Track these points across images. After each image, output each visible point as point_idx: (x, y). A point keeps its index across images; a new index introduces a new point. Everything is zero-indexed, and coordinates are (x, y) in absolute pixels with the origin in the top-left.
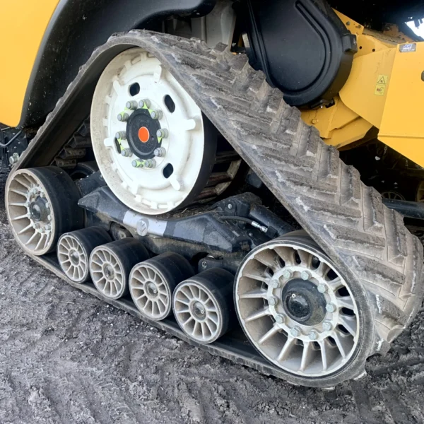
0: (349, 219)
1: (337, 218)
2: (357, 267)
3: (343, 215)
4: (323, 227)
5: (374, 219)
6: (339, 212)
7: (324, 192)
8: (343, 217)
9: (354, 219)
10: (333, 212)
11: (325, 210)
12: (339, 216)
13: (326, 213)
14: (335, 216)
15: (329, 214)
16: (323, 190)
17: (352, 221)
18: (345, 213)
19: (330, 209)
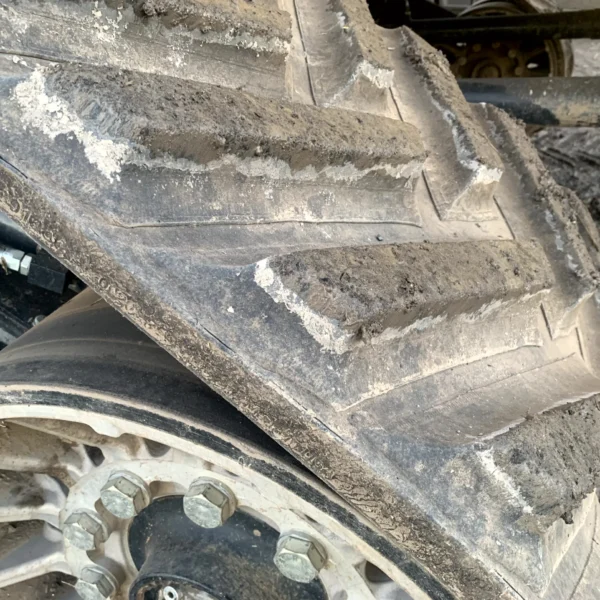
0: (380, 175)
1: (322, 181)
2: (512, 516)
3: (351, 157)
4: (248, 282)
5: (462, 151)
6: (329, 144)
7: (228, 38)
8: (350, 173)
9: (397, 172)
10: (293, 154)
11: (244, 148)
12: (329, 171)
13: (256, 167)
14: (309, 174)
15: (273, 169)
16: (219, 28)
17: (390, 183)
18: (359, 148)
19: (276, 133)
